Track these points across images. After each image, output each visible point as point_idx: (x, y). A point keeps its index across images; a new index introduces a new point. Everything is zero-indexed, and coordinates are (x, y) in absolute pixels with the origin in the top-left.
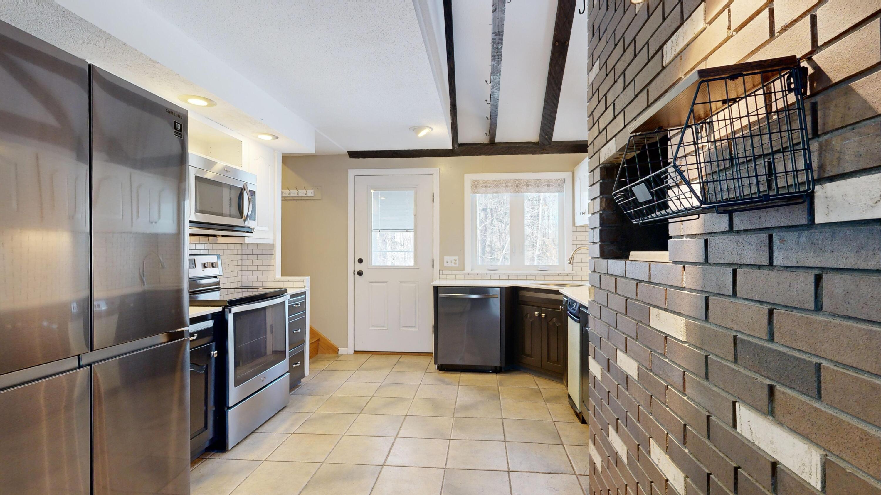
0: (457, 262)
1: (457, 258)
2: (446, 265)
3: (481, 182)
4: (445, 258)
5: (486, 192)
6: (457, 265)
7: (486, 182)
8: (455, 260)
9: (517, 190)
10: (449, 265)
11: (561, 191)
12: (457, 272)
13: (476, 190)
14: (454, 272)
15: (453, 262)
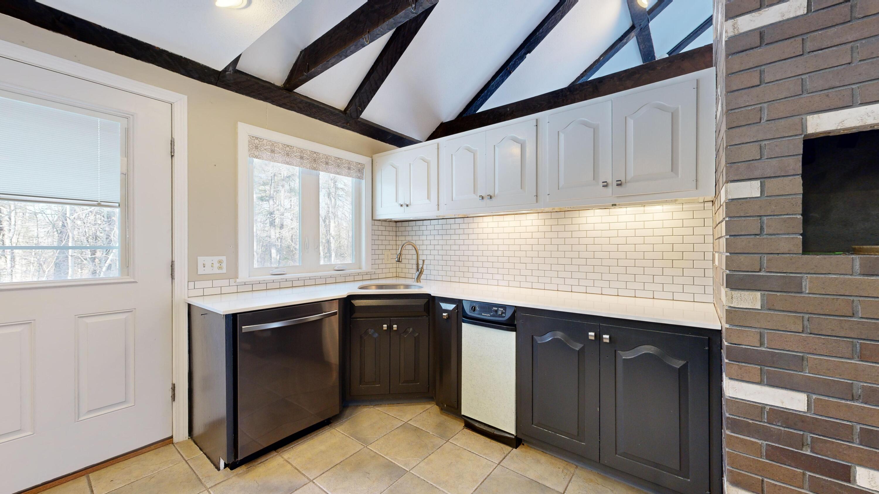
0: (224, 265)
1: (224, 258)
2: (201, 271)
3: (265, 142)
4: (201, 260)
5: (273, 159)
6: (224, 271)
7: (273, 145)
8: (220, 262)
9: (315, 166)
10: (208, 270)
11: (360, 178)
12: (225, 282)
13: (257, 153)
14: (217, 283)
15: (216, 265)
